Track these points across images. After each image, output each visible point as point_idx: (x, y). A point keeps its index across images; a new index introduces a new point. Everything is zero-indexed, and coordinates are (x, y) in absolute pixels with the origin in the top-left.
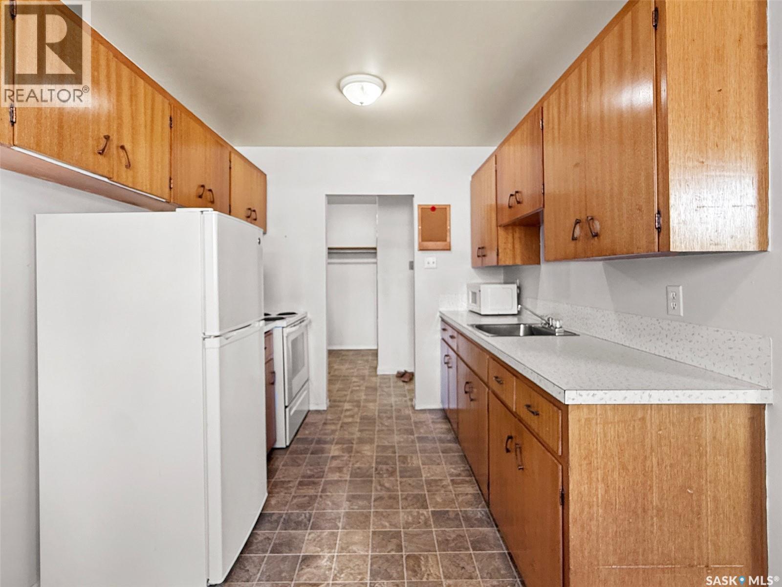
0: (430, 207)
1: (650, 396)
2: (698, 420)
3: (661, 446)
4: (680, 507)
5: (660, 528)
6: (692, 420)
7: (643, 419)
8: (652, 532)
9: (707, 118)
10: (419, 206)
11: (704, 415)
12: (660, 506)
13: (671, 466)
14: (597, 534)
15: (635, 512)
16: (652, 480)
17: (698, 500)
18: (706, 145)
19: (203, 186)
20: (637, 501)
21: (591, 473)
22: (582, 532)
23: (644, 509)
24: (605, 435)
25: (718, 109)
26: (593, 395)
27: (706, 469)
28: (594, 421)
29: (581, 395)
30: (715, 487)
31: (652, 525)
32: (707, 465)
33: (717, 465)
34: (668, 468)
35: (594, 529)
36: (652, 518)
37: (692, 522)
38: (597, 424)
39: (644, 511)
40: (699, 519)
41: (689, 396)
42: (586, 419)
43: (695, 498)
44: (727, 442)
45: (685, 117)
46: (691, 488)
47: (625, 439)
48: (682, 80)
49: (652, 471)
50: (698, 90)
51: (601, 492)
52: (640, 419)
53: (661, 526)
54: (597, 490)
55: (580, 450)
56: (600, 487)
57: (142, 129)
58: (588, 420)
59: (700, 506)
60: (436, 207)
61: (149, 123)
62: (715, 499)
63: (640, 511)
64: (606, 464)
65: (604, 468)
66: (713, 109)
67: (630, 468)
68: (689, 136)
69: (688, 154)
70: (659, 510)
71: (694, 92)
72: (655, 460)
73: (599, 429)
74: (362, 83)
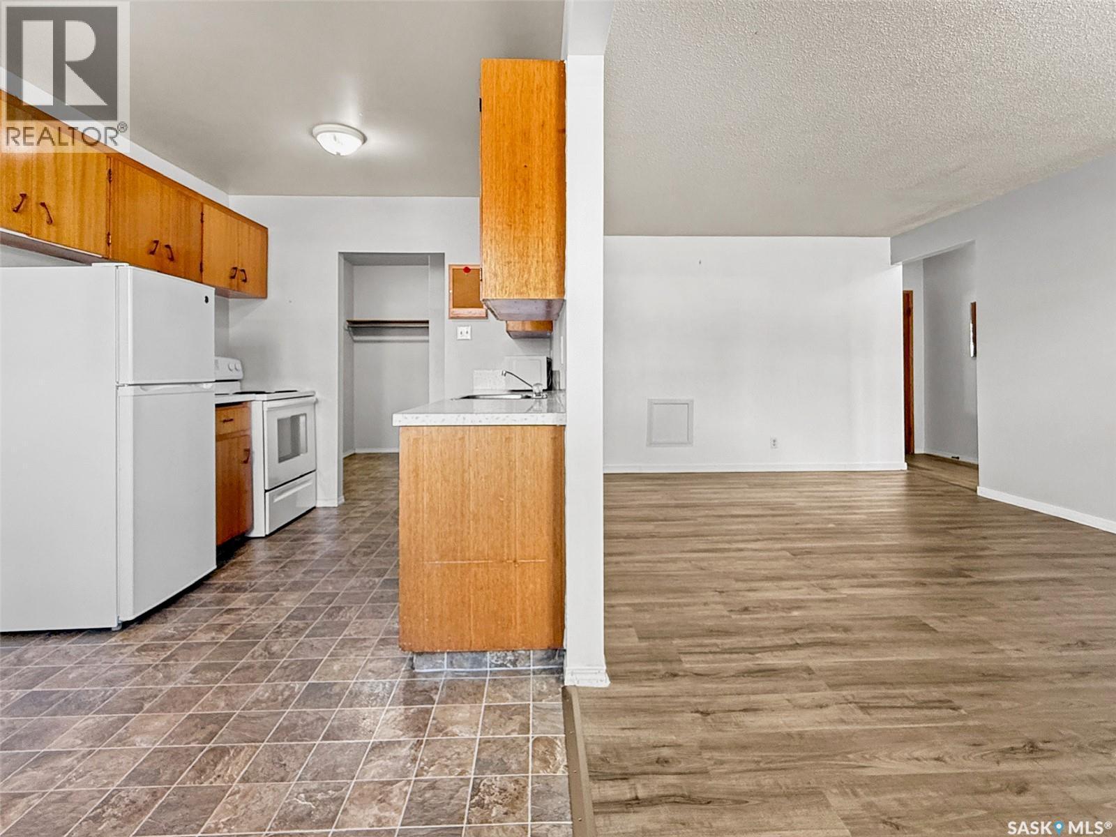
0: (463, 267)
1: (464, 418)
2: (508, 439)
3: (477, 461)
4: (493, 512)
5: (476, 530)
6: (504, 440)
7: (462, 438)
8: (469, 533)
9: (515, 189)
10: (450, 266)
11: (513, 435)
12: (476, 511)
13: (486, 477)
14: (423, 536)
15: (455, 517)
16: (469, 490)
17: (508, 506)
18: (514, 212)
19: (156, 242)
20: (456, 507)
21: (417, 484)
22: (410, 533)
23: (462, 513)
24: (430, 453)
25: (525, 182)
26: (417, 418)
27: (515, 480)
28: (421, 441)
29: (406, 418)
30: (523, 495)
31: (469, 528)
32: (516, 476)
33: (525, 477)
34: (483, 480)
35: (420, 531)
36: (469, 522)
37: (502, 524)
38: (423, 444)
39: (463, 515)
40: (508, 522)
41: (497, 419)
42: (414, 439)
43: (505, 504)
44: (533, 457)
45: (496, 188)
46: (502, 496)
47: (447, 456)
48: (494, 158)
49: (469, 483)
50: (507, 165)
51: (426, 500)
52: (460, 439)
53: (476, 528)
54: (423, 498)
55: (408, 465)
56: (425, 496)
57: (70, 185)
58: (416, 440)
59: (509, 511)
60: (470, 268)
61: (78, 179)
62: (523, 506)
63: (459, 515)
64: (430, 476)
65: (429, 480)
66: (520, 181)
67: (451, 480)
68: (500, 204)
69: (499, 219)
70: (475, 515)
71: (504, 168)
72: (472, 473)
73: (425, 447)
74: (336, 134)
